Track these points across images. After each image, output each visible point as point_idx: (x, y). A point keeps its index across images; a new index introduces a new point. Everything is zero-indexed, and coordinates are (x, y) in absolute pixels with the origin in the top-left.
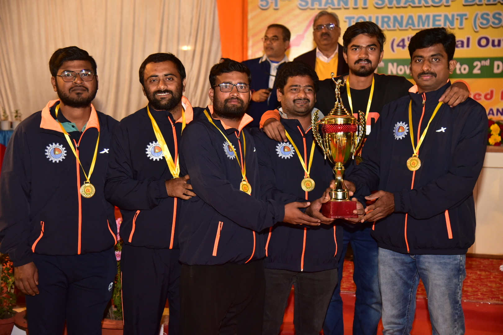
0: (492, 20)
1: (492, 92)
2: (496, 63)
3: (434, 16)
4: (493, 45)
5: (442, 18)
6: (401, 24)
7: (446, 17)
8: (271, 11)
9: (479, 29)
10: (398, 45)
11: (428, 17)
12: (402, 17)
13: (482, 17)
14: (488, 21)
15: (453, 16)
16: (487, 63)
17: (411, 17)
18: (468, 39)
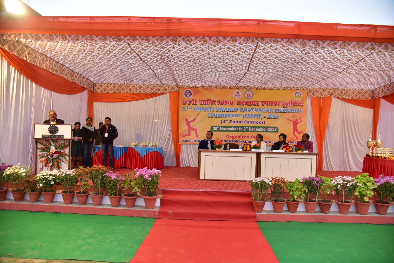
0: (248, 116)
1: (249, 136)
2: (250, 128)
3: (233, 114)
4: (249, 123)
5: (235, 115)
6: (223, 116)
7: (236, 114)
8: (186, 111)
9: (245, 118)
10: (223, 122)
11: (231, 114)
12: (224, 114)
13: (245, 115)
14: (247, 116)
15: (238, 114)
16: (247, 128)
17: (226, 114)
18: (242, 121)
